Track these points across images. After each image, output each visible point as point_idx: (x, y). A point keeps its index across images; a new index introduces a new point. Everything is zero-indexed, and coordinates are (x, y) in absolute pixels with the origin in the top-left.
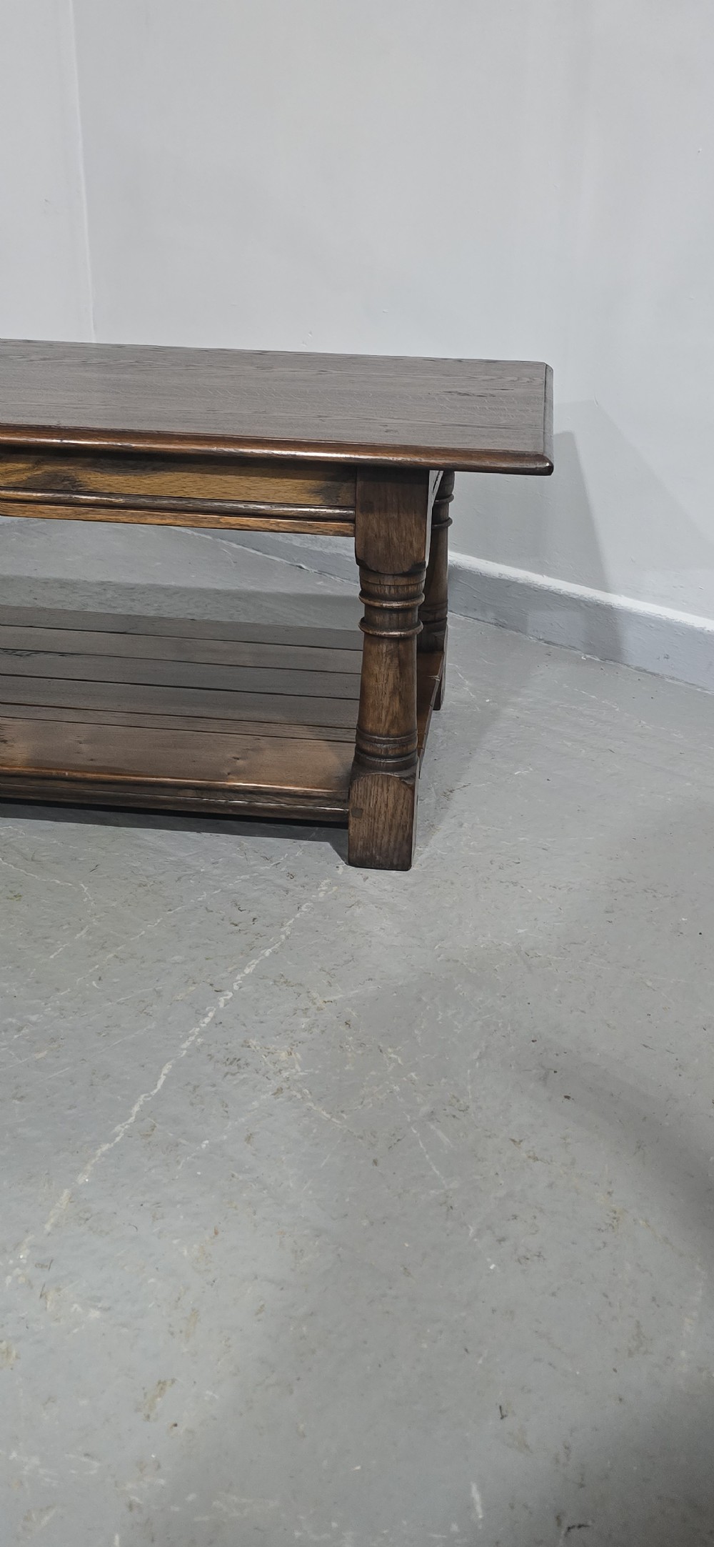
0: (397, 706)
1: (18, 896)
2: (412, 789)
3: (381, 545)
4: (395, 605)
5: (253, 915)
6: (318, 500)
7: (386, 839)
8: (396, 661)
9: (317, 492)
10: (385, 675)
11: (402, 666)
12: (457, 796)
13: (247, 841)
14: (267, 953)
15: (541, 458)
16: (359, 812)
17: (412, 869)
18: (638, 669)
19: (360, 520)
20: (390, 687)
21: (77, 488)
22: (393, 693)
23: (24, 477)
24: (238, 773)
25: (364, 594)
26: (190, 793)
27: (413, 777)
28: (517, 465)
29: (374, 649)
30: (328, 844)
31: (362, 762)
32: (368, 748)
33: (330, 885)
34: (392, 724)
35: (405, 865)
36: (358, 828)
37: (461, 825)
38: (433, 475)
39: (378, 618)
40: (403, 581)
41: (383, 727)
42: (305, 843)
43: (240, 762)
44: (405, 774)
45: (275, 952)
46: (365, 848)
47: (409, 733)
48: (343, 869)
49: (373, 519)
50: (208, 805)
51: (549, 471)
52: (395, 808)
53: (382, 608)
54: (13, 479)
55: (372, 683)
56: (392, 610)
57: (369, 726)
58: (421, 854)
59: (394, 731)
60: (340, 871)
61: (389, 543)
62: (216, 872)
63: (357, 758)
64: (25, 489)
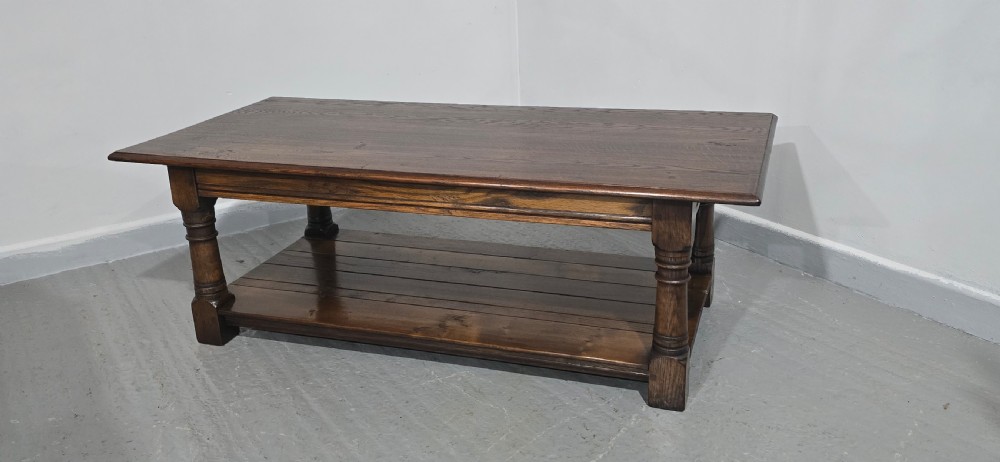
0: (675, 320)
1: (472, 413)
2: (685, 366)
3: (666, 237)
4: (674, 267)
5: (594, 433)
6: (632, 213)
7: (670, 391)
8: (675, 297)
9: (632, 209)
10: (668, 304)
11: (679, 299)
12: (716, 365)
13: (593, 387)
14: (601, 456)
15: (754, 197)
16: (654, 378)
17: (686, 410)
18: (836, 283)
19: (655, 224)
20: (671, 311)
21: (507, 205)
22: (673, 314)
23: (481, 199)
24: (588, 351)
25: (658, 260)
26: (561, 359)
27: (686, 359)
28: (740, 201)
29: (663, 290)
30: (637, 392)
31: (656, 350)
32: (660, 342)
33: (637, 418)
34: (673, 329)
35: (681, 408)
36: (654, 385)
37: (716, 384)
38: (694, 204)
39: (665, 274)
40: (679, 255)
41: (668, 331)
42: (625, 390)
43: (589, 344)
44: (681, 358)
45: (604, 456)
46: (658, 396)
47: (683, 335)
48: (645, 407)
49: (662, 224)
50: (571, 367)
51: (759, 204)
52: (675, 376)
53: (667, 269)
54: (477, 200)
55: (661, 307)
56: (672, 270)
57: (660, 330)
58: (691, 402)
59: (674, 335)
60: (644, 409)
61: (670, 236)
62: (574, 405)
63: (653, 347)
64: (483, 205)
